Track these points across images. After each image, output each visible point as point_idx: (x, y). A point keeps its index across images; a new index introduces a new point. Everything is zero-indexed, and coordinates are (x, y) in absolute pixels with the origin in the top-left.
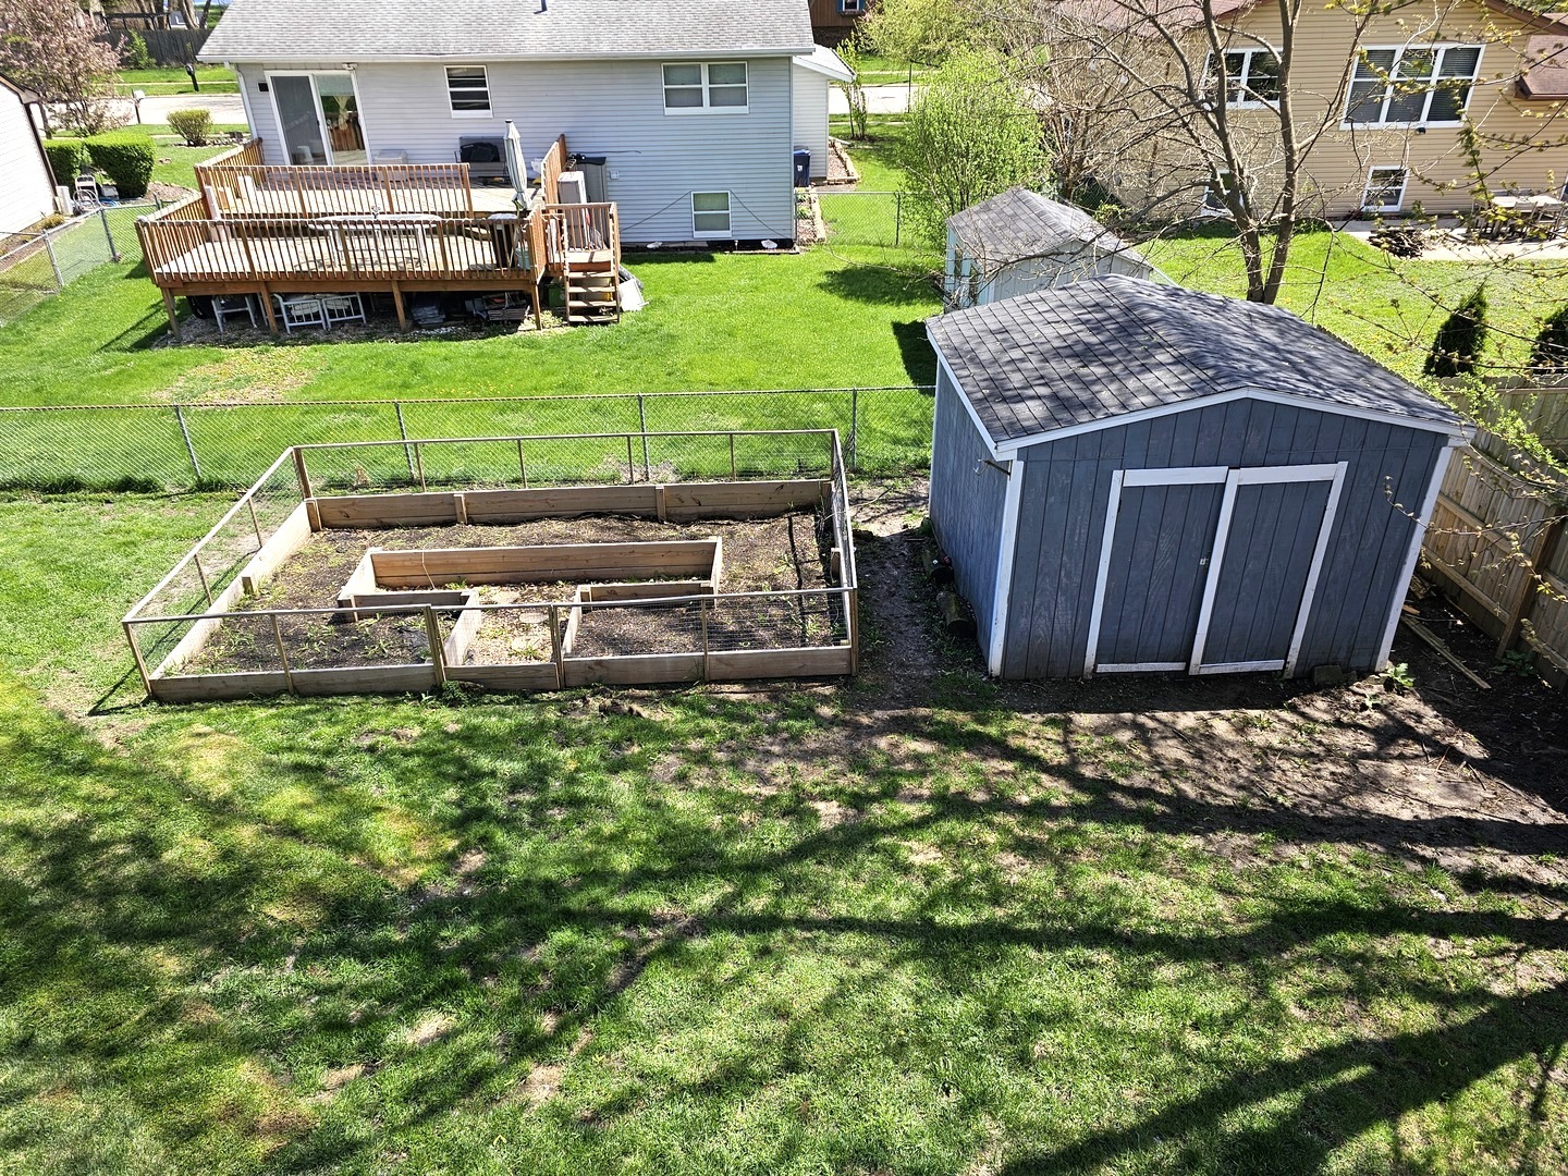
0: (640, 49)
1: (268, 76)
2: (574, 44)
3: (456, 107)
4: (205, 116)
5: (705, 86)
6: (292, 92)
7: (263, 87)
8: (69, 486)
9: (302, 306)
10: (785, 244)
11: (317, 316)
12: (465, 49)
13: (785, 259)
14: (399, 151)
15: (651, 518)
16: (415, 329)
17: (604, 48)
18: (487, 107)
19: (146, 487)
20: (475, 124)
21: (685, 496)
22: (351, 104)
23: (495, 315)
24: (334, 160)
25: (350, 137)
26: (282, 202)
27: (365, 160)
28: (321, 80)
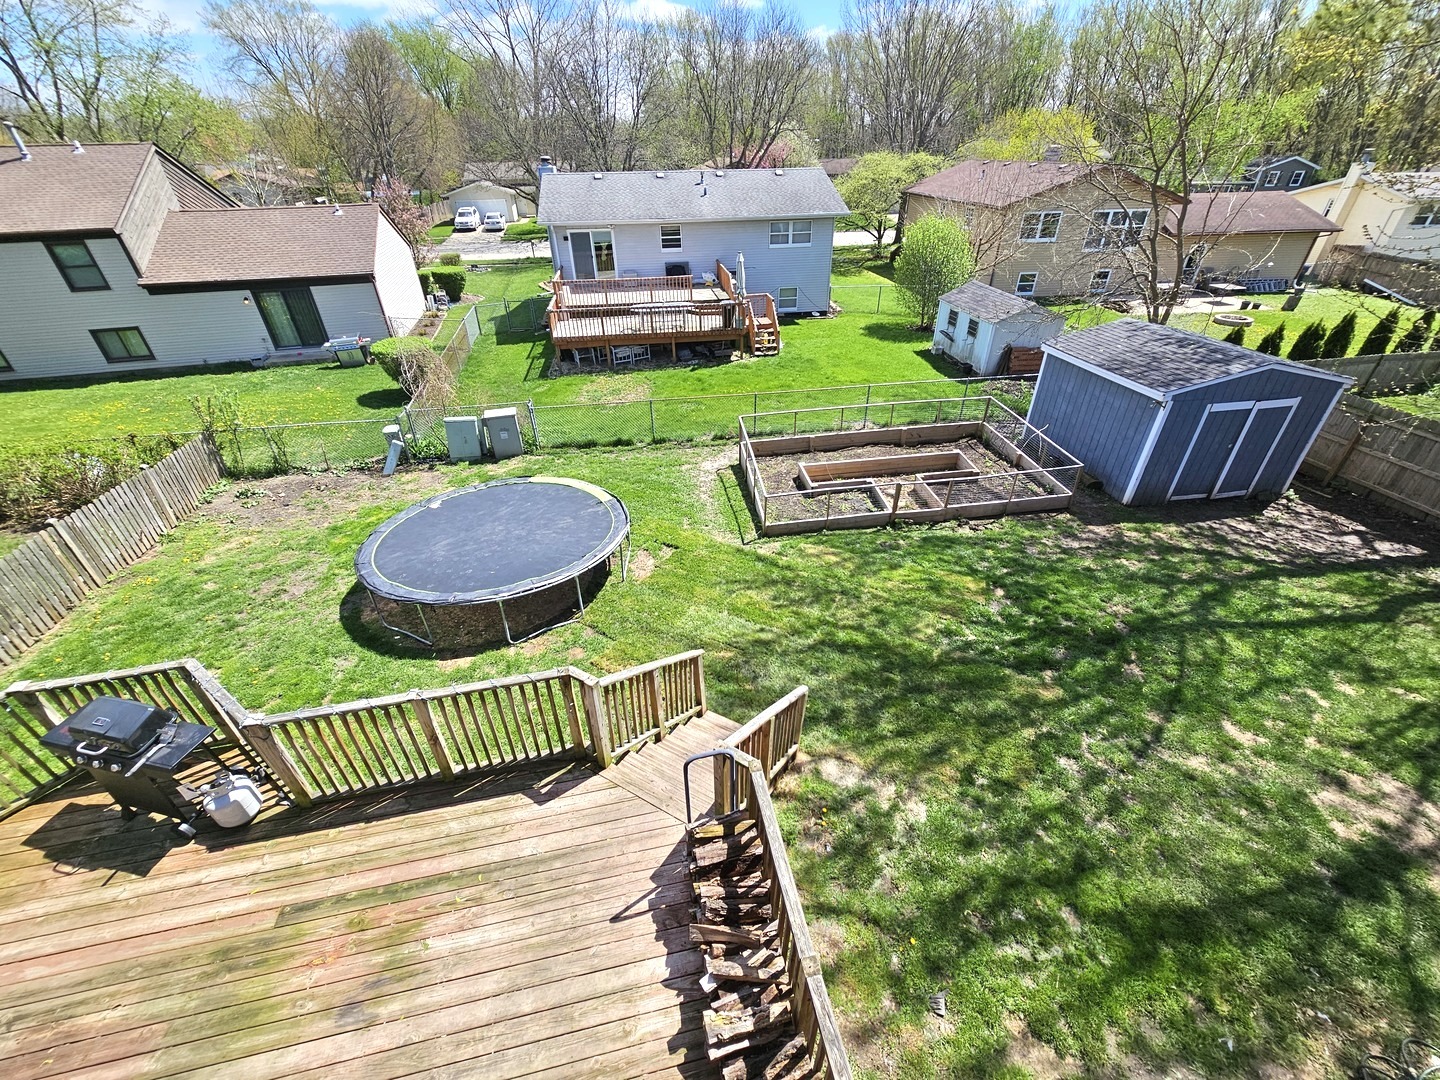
0: (763, 215)
1: (568, 233)
2: (727, 212)
3: (664, 246)
4: (458, 256)
5: (791, 233)
6: (580, 241)
7: (566, 239)
8: (590, 445)
9: (622, 352)
10: (823, 314)
11: (629, 357)
12: (672, 216)
13: (825, 322)
14: (634, 271)
15: (898, 445)
16: (680, 362)
17: (744, 214)
18: (679, 246)
19: (628, 443)
20: (673, 255)
21: (914, 433)
22: (609, 247)
23: (717, 353)
24: (599, 276)
25: (607, 264)
26: (596, 299)
27: (614, 275)
28: (594, 234)
